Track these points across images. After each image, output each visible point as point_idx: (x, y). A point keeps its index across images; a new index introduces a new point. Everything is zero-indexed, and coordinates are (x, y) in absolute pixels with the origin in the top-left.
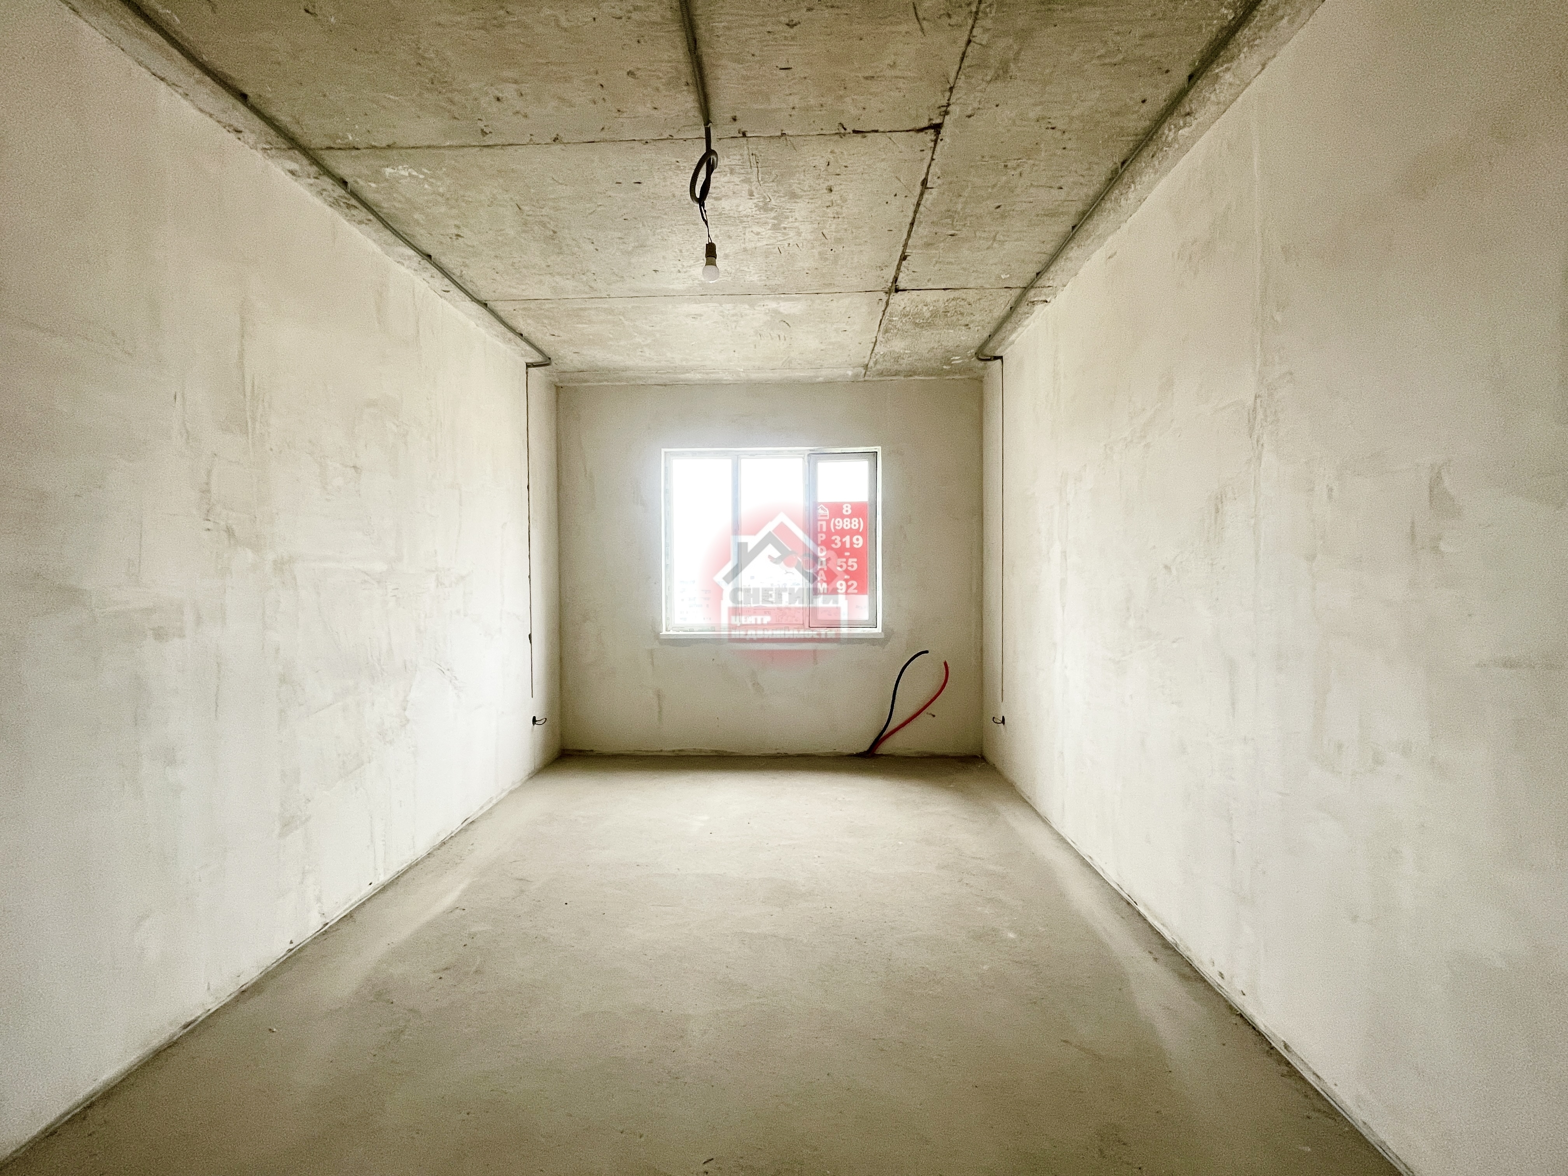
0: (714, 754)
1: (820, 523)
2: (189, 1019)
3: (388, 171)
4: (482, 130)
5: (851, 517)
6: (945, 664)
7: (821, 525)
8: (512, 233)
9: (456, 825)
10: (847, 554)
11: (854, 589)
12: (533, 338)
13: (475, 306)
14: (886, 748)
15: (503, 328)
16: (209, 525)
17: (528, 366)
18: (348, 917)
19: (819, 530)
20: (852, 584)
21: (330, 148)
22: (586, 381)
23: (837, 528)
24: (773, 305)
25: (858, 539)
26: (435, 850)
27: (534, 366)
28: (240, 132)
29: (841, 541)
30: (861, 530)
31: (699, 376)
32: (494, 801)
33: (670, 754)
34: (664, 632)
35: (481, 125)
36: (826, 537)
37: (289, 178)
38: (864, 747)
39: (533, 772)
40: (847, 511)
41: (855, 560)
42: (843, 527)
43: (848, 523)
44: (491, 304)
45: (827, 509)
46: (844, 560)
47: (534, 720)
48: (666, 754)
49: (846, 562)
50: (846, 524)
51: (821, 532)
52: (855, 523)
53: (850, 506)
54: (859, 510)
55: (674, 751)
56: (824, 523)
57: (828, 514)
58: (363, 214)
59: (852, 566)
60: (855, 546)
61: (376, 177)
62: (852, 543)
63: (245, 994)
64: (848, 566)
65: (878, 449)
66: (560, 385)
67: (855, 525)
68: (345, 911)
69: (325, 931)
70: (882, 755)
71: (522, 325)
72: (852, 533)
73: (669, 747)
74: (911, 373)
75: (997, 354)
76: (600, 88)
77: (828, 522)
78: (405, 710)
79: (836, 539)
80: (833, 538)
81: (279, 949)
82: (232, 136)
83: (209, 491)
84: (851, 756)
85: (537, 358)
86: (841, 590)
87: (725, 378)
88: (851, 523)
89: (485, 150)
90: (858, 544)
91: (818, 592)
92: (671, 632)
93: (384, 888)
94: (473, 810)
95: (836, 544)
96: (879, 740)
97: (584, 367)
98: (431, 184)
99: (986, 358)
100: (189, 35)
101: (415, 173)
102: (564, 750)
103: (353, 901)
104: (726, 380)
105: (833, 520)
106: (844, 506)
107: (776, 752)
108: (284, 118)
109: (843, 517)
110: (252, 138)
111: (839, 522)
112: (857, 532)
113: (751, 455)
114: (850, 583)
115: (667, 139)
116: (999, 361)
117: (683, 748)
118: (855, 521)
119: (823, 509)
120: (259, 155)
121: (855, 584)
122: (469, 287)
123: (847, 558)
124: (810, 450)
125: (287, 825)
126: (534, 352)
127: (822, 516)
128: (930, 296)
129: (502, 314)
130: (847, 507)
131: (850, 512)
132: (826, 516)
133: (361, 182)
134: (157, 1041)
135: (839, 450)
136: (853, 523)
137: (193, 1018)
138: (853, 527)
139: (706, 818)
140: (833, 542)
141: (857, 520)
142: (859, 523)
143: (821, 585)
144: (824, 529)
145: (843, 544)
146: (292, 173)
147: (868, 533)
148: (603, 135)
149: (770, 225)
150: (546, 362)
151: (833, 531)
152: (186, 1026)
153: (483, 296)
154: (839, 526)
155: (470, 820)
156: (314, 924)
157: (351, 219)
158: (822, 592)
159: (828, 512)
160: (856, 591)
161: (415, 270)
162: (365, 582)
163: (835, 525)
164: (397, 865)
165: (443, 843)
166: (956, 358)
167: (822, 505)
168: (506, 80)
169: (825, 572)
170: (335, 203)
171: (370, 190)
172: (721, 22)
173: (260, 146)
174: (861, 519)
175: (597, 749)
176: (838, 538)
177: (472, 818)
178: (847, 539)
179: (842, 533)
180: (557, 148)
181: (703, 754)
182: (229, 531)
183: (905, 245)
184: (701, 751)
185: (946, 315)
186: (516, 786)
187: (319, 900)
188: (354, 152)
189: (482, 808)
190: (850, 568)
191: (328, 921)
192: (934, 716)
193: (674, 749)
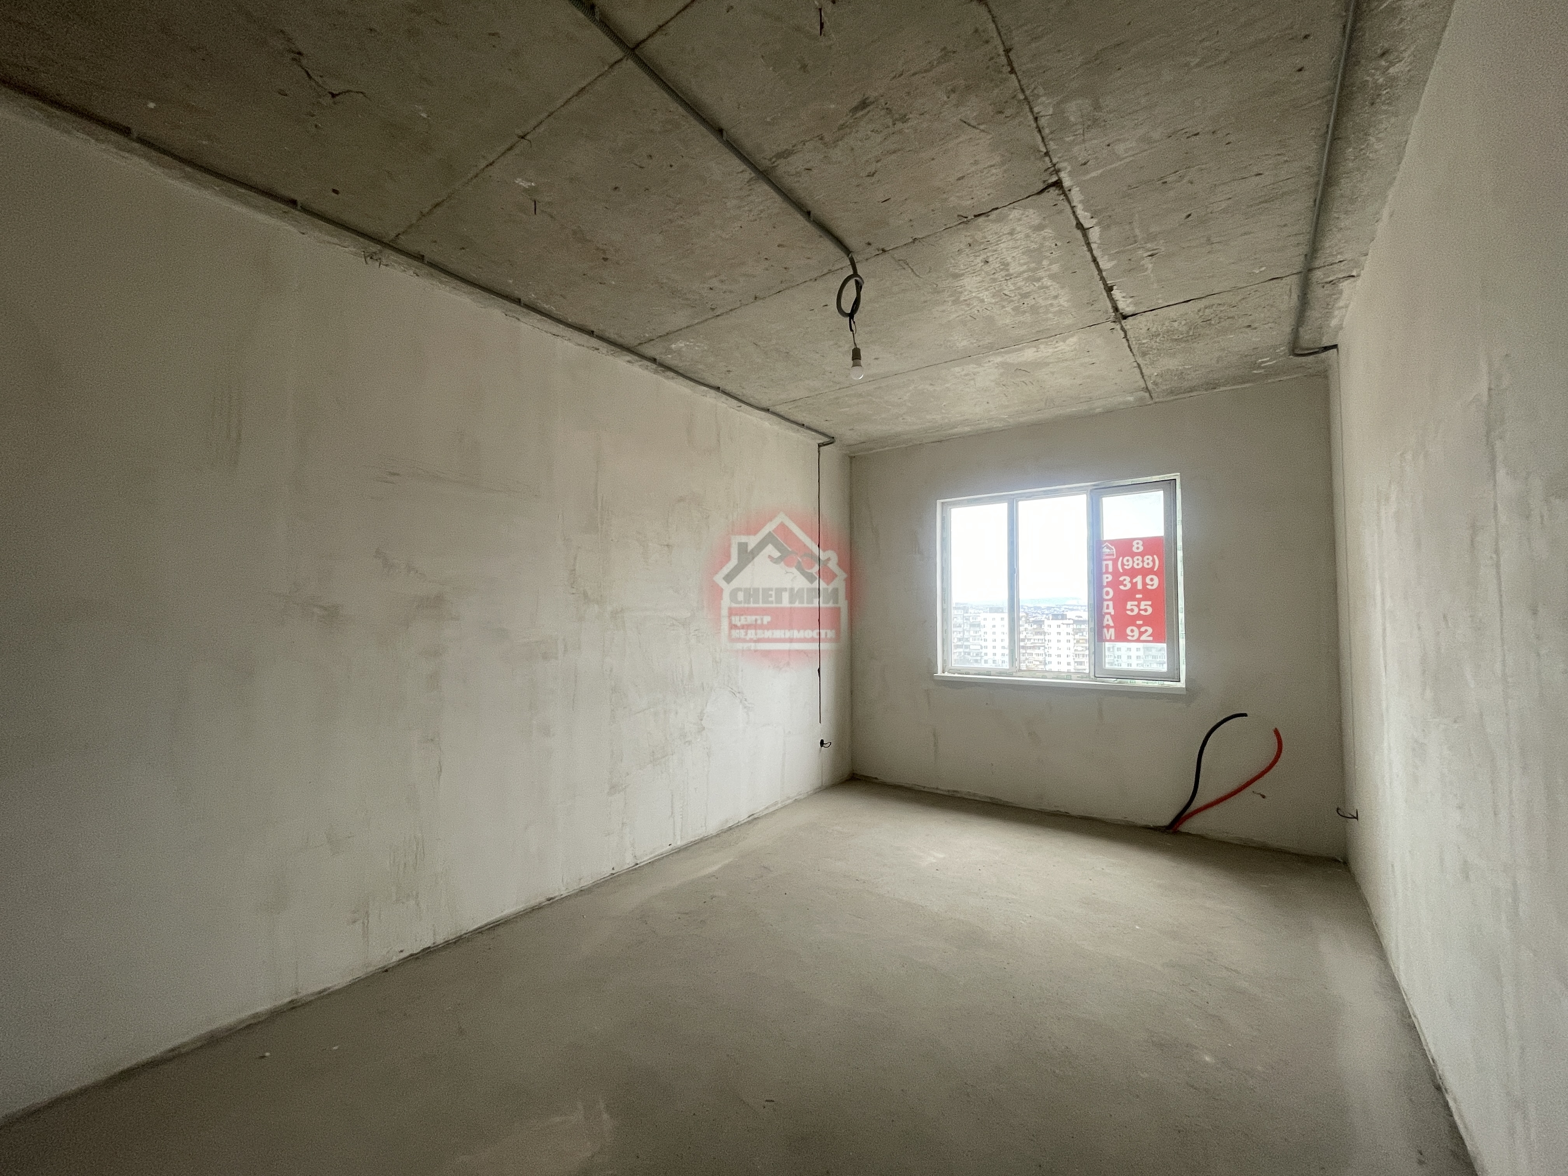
0: (989, 800)
1: (1105, 563)
2: (551, 896)
3: (673, 346)
4: (711, 309)
5: (1142, 554)
6: (1276, 732)
7: (1107, 566)
8: (760, 360)
9: (743, 817)
10: (1139, 596)
11: (1149, 636)
12: (812, 425)
13: (763, 413)
14: (1192, 825)
15: (788, 424)
16: (574, 591)
17: (819, 446)
18: (651, 864)
19: (1104, 571)
20: (1146, 631)
21: (640, 344)
22: (871, 449)
23: (1126, 567)
24: (999, 359)
25: (1152, 580)
26: (722, 832)
27: (824, 445)
28: (598, 349)
29: (1131, 582)
30: (1155, 570)
31: (967, 429)
32: (780, 805)
33: (945, 793)
34: (940, 673)
35: (709, 306)
36: (1113, 577)
37: (628, 365)
38: (1165, 819)
39: (820, 788)
40: (1138, 548)
41: (1150, 603)
42: (1133, 566)
43: (1140, 562)
44: (772, 409)
45: (1113, 547)
46: (1136, 603)
47: (822, 743)
48: (942, 792)
49: (1138, 606)
50: (1137, 563)
51: (1107, 572)
52: (1149, 561)
53: (1141, 543)
54: (1151, 546)
55: (949, 791)
56: (1110, 563)
57: (1115, 553)
58: (671, 374)
59: (1146, 610)
60: (1149, 587)
61: (669, 351)
62: (1144, 584)
63: (582, 892)
64: (1140, 610)
65: (1176, 476)
66: (853, 455)
67: (1148, 564)
68: (650, 859)
69: (635, 869)
70: (1188, 834)
71: (800, 417)
72: (1145, 572)
73: (945, 786)
74: (1212, 385)
75: (1326, 342)
76: (766, 261)
77: (1115, 562)
78: (702, 720)
79: (1125, 580)
80: (1121, 579)
81: (606, 870)
82: (596, 352)
83: (574, 570)
84: (1147, 828)
85: (825, 440)
86: (1133, 636)
87: (994, 426)
88: (1143, 561)
89: (719, 318)
90: (1152, 585)
91: (1104, 638)
92: (946, 674)
93: (679, 850)
94: (759, 807)
95: (1125, 585)
96: (1181, 817)
97: (862, 439)
98: (698, 346)
99: (1306, 352)
100: (559, 314)
101: (688, 343)
102: (854, 774)
103: (657, 853)
104: (996, 427)
105: (1121, 558)
106: (1135, 543)
107: (1055, 809)
108: (613, 336)
109: (1133, 555)
110: (605, 351)
111: (1128, 561)
112: (1150, 571)
113: (1027, 497)
114: (1143, 629)
115: (828, 273)
116: (1335, 350)
117: (959, 790)
118: (1148, 559)
119: (1108, 547)
120: (610, 358)
121: (1150, 630)
122: (752, 401)
123: (1139, 600)
124: (1094, 485)
125: (614, 788)
126: (821, 436)
127: (1107, 555)
128: (1172, 312)
129: (782, 413)
130: (1138, 543)
131: (1141, 549)
132: (1113, 555)
133: (663, 357)
134: (533, 902)
135: (1129, 481)
136: (1146, 561)
137: (553, 896)
138: (1146, 566)
139: (941, 856)
140: (1122, 583)
141: (1151, 558)
142: (1153, 561)
143: (1108, 631)
144: (1110, 569)
145: (1134, 585)
146: (629, 362)
147: (1167, 573)
148: (784, 286)
149: (950, 302)
150: (831, 440)
151: (1121, 571)
152: (549, 900)
153: (765, 404)
154: (1128, 565)
155: (756, 816)
156: (629, 862)
157: (667, 378)
158: (1108, 638)
159: (1114, 550)
160: (1151, 639)
161: (715, 398)
162: (673, 625)
163: (1123, 565)
164: (690, 838)
165: (730, 828)
166: (1265, 359)
167: (1107, 543)
168: (711, 278)
169: (1112, 616)
170: (656, 372)
171: (669, 359)
172: (820, 194)
173: (609, 353)
174: (1155, 556)
175: (882, 778)
176: (1128, 579)
177: (758, 814)
178: (1139, 579)
179: (1132, 573)
180: (759, 303)
181: (978, 798)
182: (585, 595)
183: (1102, 279)
184: (974, 795)
185: (1210, 324)
186: (802, 797)
187: (633, 845)
188: (652, 343)
189: (767, 808)
190: (1142, 613)
191: (638, 862)
192: (1264, 797)
193: (949, 789)
